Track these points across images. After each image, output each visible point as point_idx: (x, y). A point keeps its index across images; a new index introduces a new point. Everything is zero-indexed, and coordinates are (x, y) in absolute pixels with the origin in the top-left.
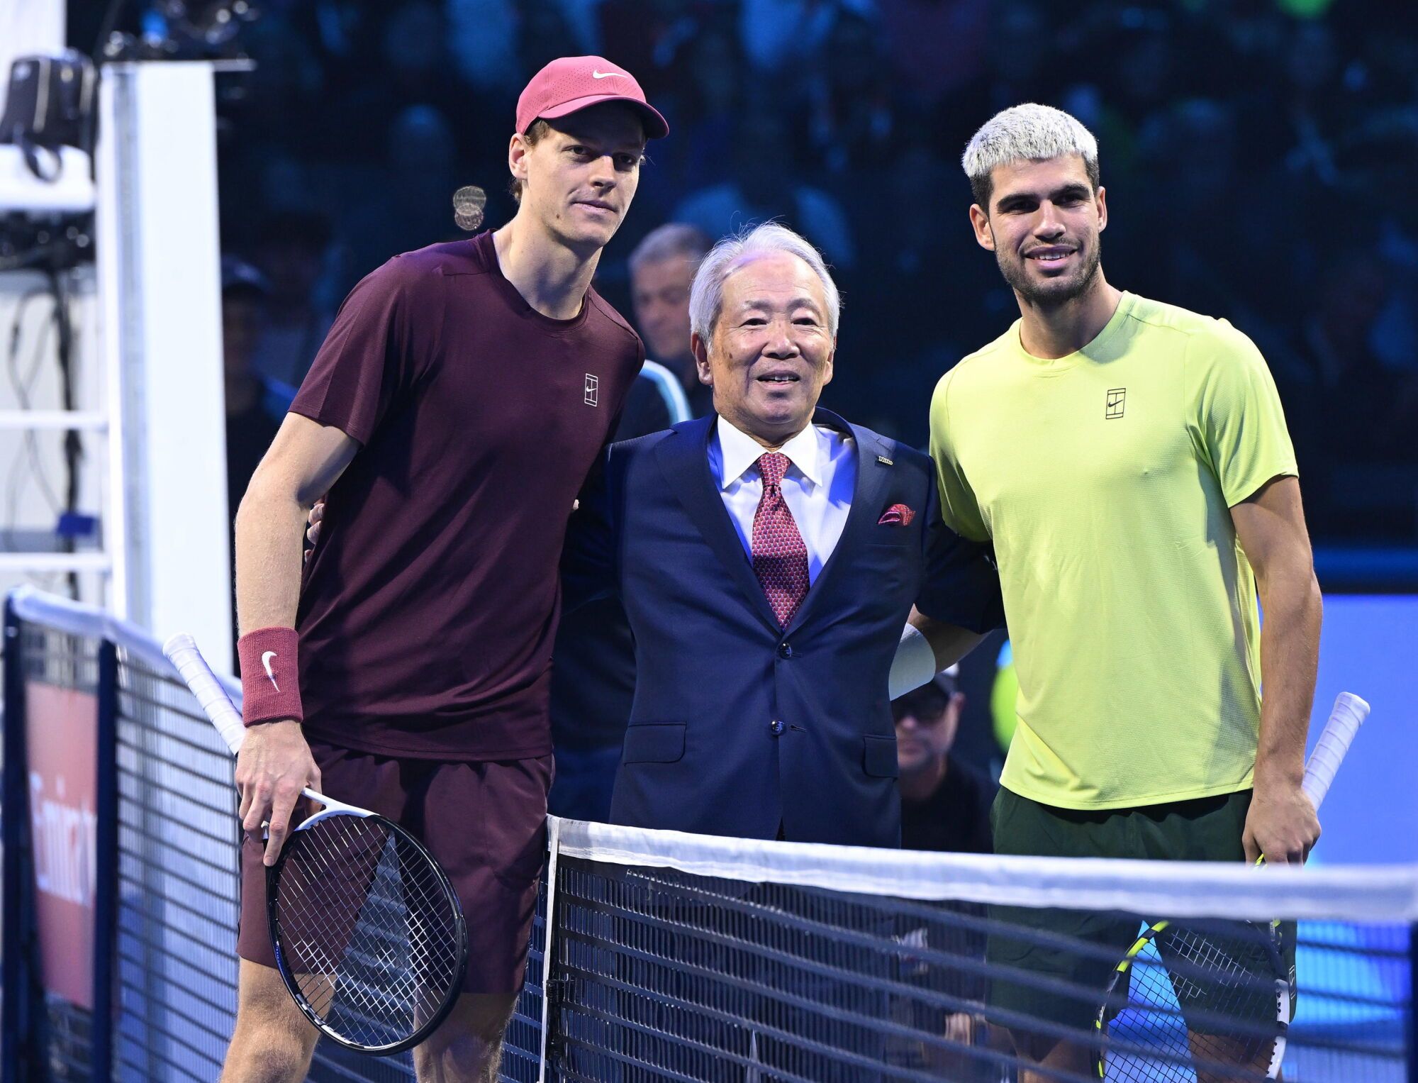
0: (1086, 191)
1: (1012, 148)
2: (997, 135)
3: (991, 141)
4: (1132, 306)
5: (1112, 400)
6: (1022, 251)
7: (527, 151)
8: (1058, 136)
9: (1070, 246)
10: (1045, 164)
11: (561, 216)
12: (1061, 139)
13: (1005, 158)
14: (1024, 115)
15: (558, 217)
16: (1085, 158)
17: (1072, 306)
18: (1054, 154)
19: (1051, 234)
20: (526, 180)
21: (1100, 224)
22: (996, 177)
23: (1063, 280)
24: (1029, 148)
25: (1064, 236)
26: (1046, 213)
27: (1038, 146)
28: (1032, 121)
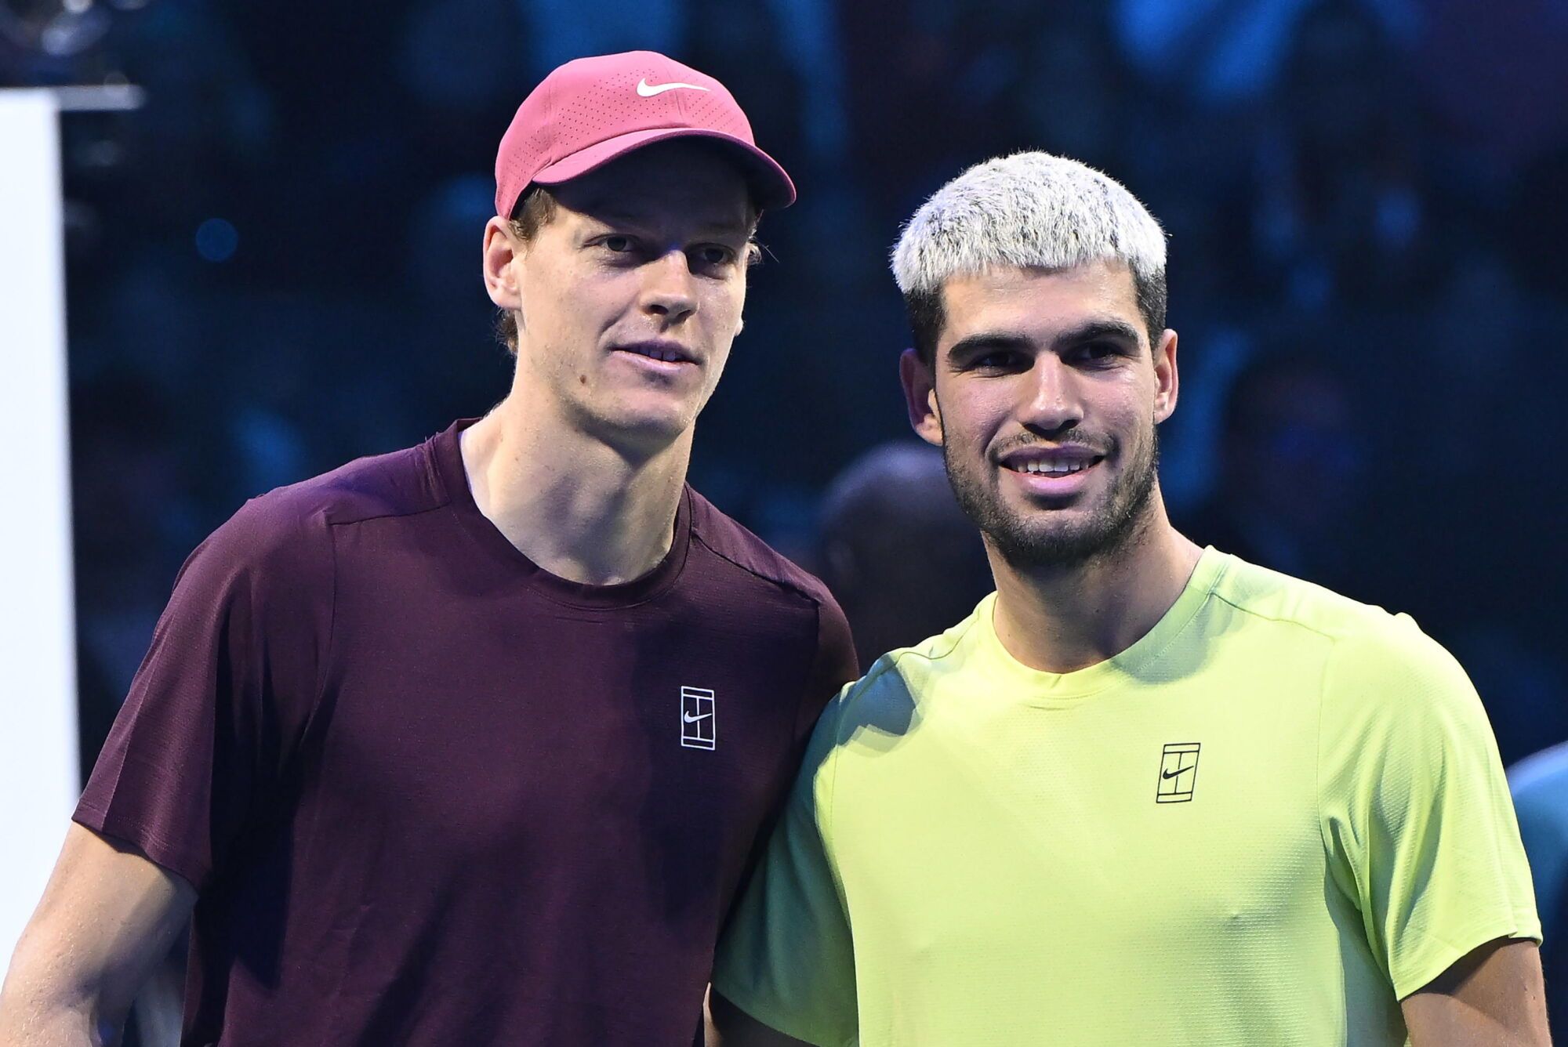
0: (1133, 338)
1: (986, 242)
2: (961, 214)
3: (947, 225)
4: (1221, 576)
5: (1171, 766)
6: (994, 452)
7: (518, 250)
8: (1081, 224)
9: (1091, 447)
10: (1052, 280)
11: (589, 378)
12: (1089, 229)
13: (971, 261)
14: (1018, 177)
15: (583, 380)
16: (1136, 272)
17: (1094, 571)
18: (1072, 259)
19: (1052, 422)
20: (520, 310)
21: (1162, 406)
22: (953, 297)
23: (1073, 517)
24: (1020, 245)
25: (1080, 427)
26: (1044, 378)
27: (1039, 243)
28: (1032, 189)
